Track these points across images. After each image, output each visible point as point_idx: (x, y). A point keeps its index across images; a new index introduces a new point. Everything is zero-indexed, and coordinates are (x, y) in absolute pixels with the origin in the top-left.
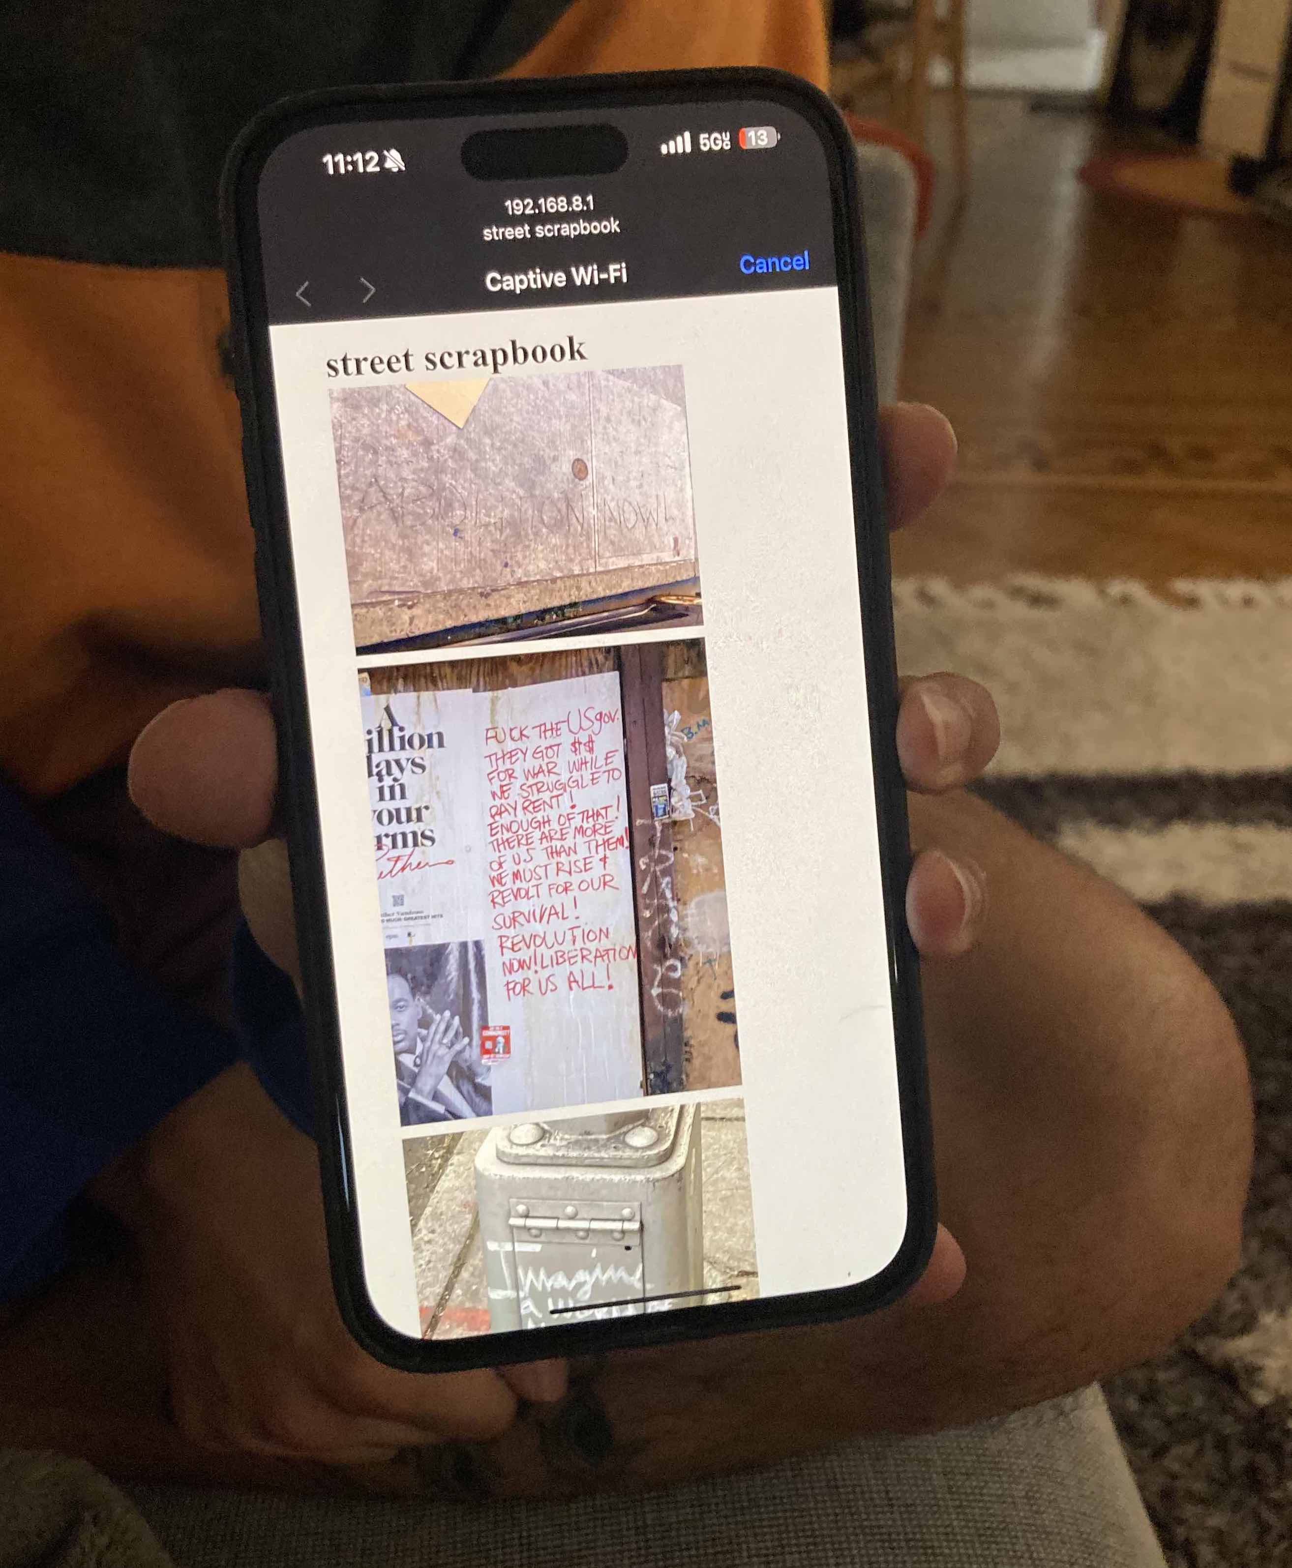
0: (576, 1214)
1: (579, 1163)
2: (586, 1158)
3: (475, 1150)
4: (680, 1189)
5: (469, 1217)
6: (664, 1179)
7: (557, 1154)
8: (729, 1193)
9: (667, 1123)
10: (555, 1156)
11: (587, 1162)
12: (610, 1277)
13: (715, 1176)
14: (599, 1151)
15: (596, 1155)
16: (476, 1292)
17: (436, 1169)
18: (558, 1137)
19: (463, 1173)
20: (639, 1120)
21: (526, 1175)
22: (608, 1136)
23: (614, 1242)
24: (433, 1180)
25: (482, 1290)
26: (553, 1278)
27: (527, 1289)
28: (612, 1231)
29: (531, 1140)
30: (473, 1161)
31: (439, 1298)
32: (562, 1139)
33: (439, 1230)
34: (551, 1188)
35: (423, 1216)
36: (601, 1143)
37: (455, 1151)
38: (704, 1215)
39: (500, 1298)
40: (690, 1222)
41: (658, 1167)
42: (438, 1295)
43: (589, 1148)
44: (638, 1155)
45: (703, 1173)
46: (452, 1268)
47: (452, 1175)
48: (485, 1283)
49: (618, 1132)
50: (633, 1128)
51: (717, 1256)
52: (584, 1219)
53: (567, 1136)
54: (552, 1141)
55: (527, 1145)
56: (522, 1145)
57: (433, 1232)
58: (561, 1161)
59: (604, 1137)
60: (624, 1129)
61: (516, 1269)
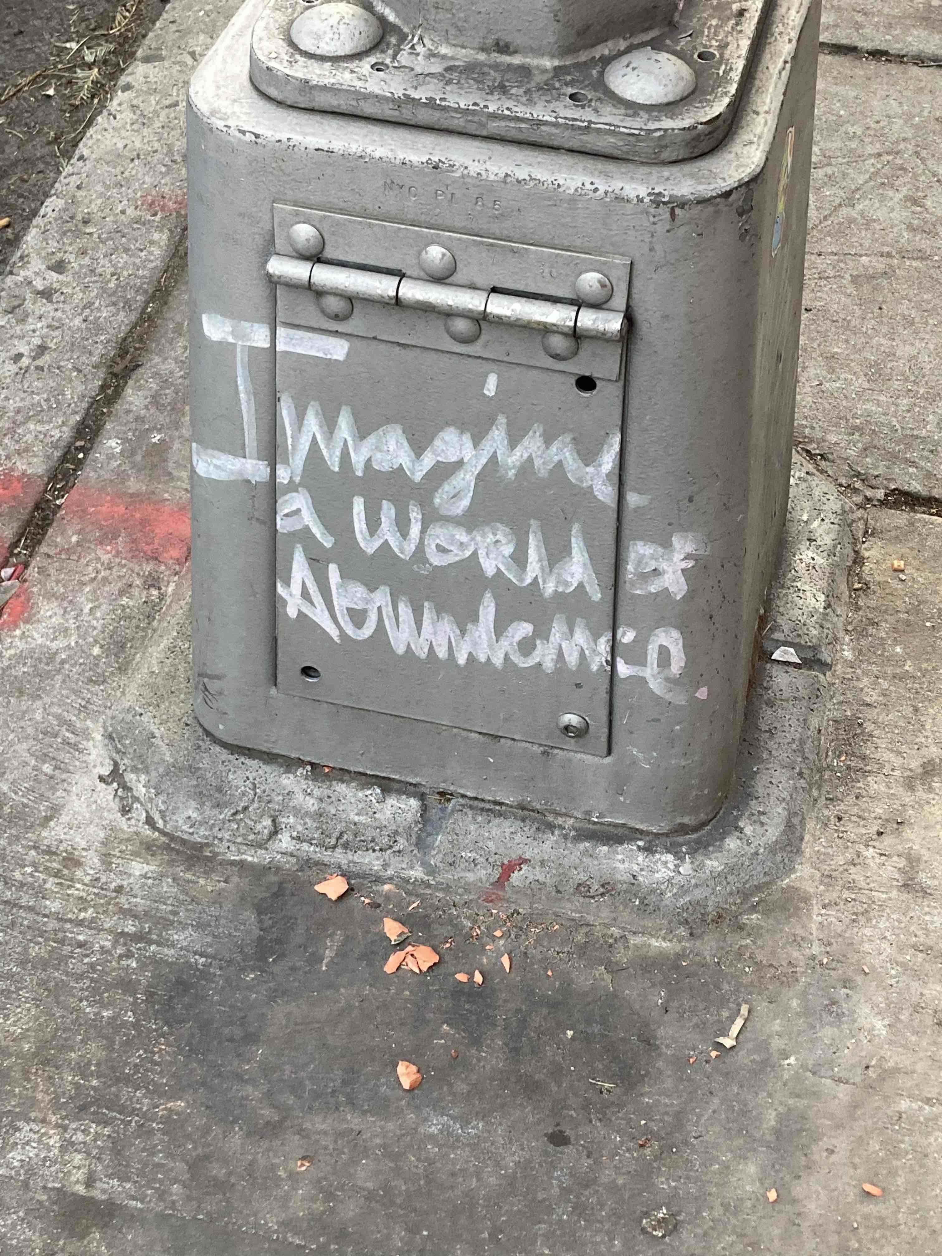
0: (454, 270)
1: (472, 128)
2: (494, 116)
3: (193, 54)
4: (743, 236)
5: (162, 237)
6: (702, 201)
7: (415, 95)
8: (880, 265)
9: (723, 46)
10: (409, 99)
11: (494, 127)
12: (530, 459)
13: (844, 211)
14: (531, 102)
15: (522, 111)
16: (162, 448)
17: (84, 94)
18: (419, 49)
19: (156, 113)
20: (646, 30)
21: (323, 143)
22: (556, 63)
23: (550, 363)
24: (74, 124)
25: (176, 446)
26: (371, 440)
27: (298, 460)
28: (546, 330)
29: (347, 49)
30: (186, 83)
31: (57, 454)
32: (432, 55)
33: (75, 263)
34: (390, 185)
35: (38, 221)
36: (539, 78)
37: (140, 53)
38: (805, 316)
39: (222, 476)
40: (763, 330)
41: (688, 168)
42: (55, 446)
43: (503, 89)
44: (636, 124)
45: (812, 198)
46: (102, 373)
47: (127, 116)
48: (186, 432)
49: (583, 57)
50: (629, 50)
51: (833, 438)
52: (473, 287)
53: (444, 50)
54: (404, 58)
55: (335, 60)
56: (322, 58)
57: (59, 267)
58: (424, 116)
59: (548, 63)
60: (604, 50)
61: (275, 400)
